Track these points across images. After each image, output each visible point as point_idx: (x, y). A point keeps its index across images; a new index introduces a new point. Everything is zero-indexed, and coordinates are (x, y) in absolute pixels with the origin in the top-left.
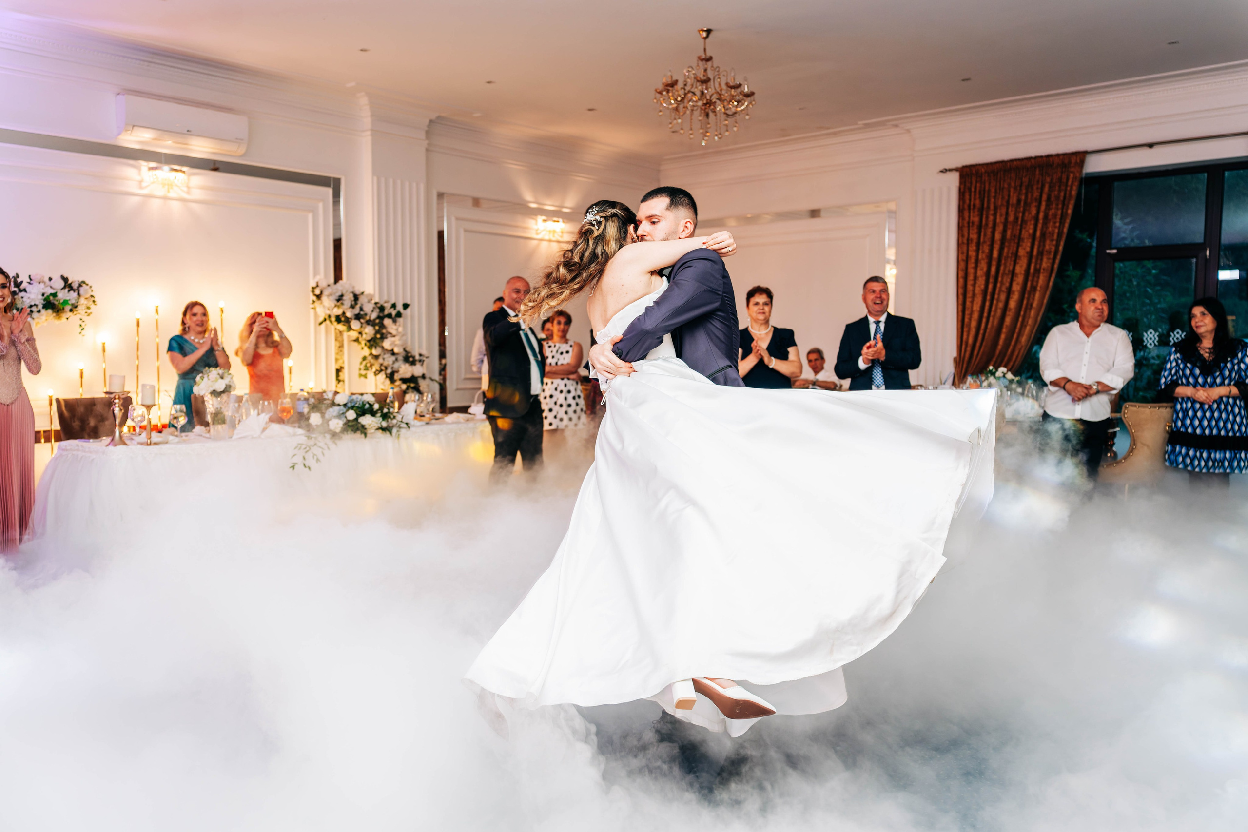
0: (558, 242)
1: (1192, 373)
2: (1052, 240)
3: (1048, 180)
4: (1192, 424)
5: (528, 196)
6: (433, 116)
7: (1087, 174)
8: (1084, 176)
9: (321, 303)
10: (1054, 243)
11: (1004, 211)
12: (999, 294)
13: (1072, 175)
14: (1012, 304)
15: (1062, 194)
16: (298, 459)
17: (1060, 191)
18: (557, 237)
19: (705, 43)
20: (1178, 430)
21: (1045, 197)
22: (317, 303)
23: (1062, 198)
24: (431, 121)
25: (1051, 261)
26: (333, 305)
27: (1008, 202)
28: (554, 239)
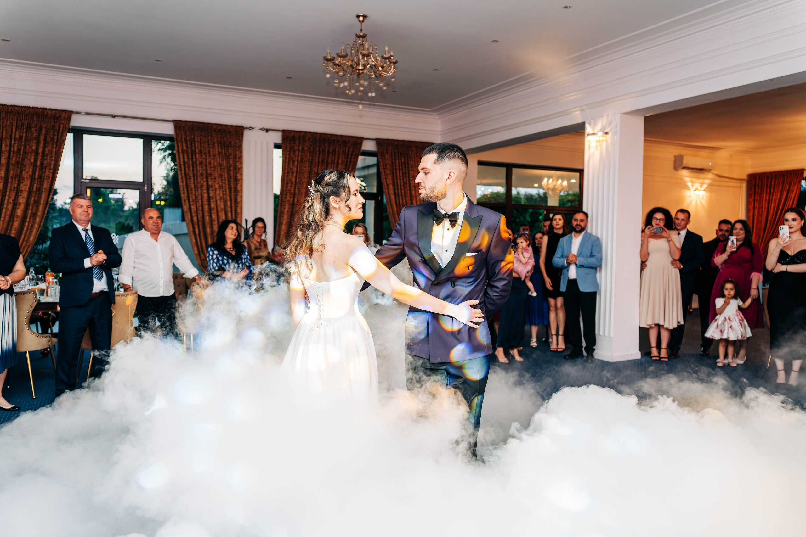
2: (50, 169)
3: (45, 126)
7: (72, 126)
8: (70, 127)
10: (51, 171)
11: (8, 142)
12: (7, 205)
13: (62, 126)
14: (19, 212)
15: (56, 138)
17: (54, 135)
21: (42, 138)
23: (56, 141)
25: (49, 184)
27: (11, 136)
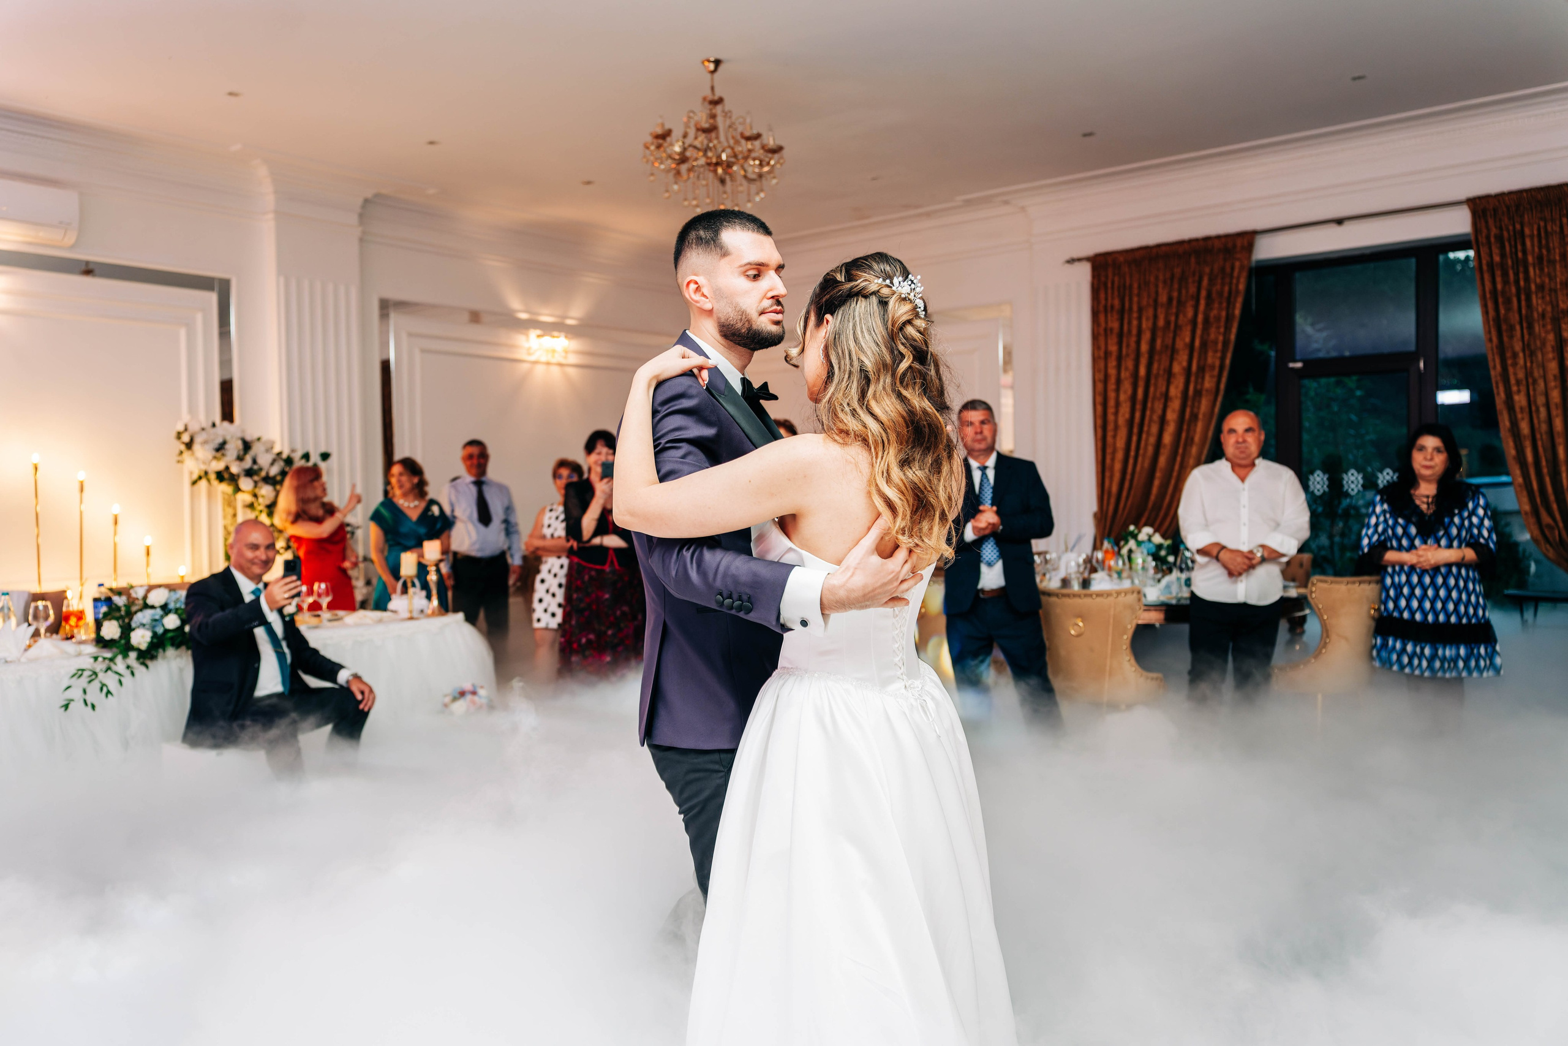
0: (561, 365)
1: (1406, 533)
2: (1216, 351)
3: (1207, 270)
4: (1408, 606)
5: (516, 303)
6: (369, 194)
7: (1258, 262)
8: (1253, 264)
9: (193, 454)
10: (1219, 355)
11: (1151, 312)
12: (1149, 426)
13: (1237, 264)
14: (1167, 439)
15: (1226, 288)
16: (76, 693)
17: (1223, 284)
18: (558, 358)
19: (712, 80)
20: (1390, 615)
21: (1203, 293)
22: (187, 455)
23: (1226, 294)
24: (366, 201)
25: (1215, 380)
26: (210, 457)
27: (1156, 301)
28: (554, 361)
